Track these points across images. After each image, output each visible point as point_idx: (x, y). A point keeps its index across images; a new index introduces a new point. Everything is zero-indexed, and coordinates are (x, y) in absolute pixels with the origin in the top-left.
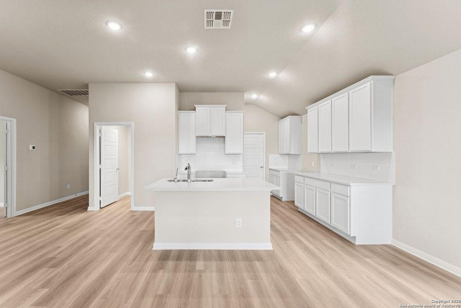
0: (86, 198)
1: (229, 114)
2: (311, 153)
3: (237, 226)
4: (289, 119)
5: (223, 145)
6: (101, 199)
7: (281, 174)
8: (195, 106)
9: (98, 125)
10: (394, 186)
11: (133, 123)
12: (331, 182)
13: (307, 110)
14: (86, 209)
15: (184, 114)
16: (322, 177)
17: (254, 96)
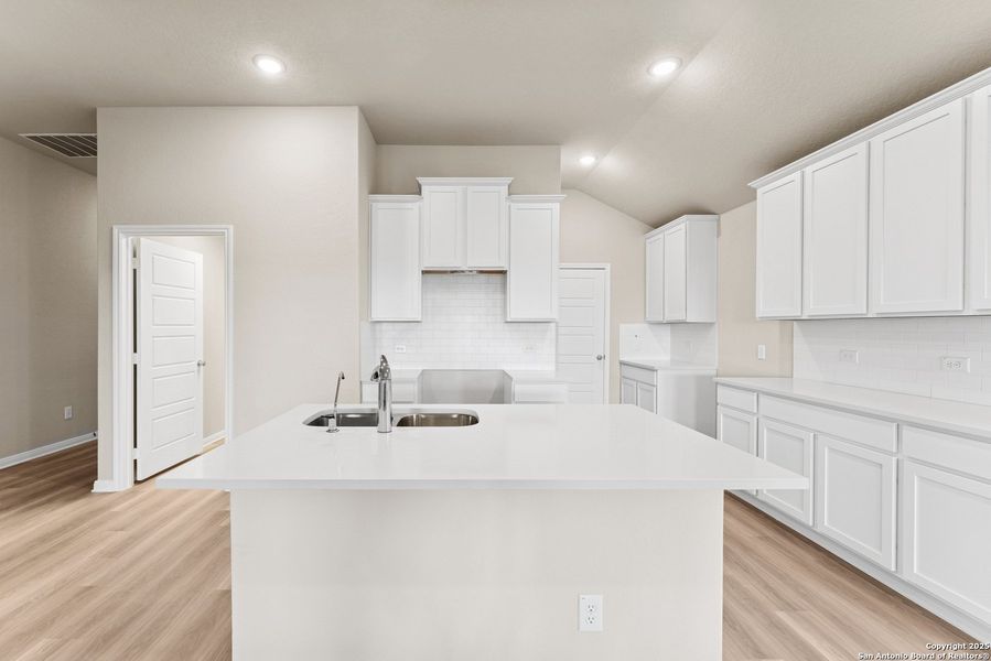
0: (90, 451)
1: (521, 205)
2: (766, 319)
5: (499, 296)
6: (138, 454)
7: (660, 379)
8: (421, 180)
9: (127, 234)
11: (231, 227)
13: (755, 191)
14: (91, 486)
15: (384, 206)
16: (798, 391)
17: (587, 160)
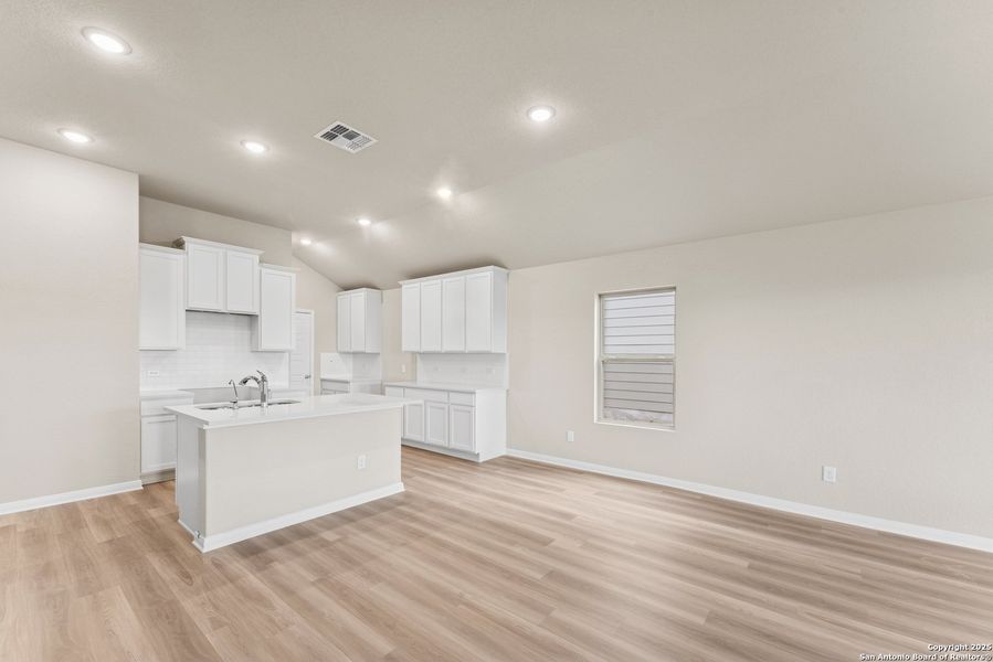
1: (269, 271)
2: (406, 352)
3: (360, 468)
4: (362, 292)
7: (352, 388)
8: (185, 238)
10: (508, 391)
12: (449, 391)
13: (400, 285)
17: (306, 242)
